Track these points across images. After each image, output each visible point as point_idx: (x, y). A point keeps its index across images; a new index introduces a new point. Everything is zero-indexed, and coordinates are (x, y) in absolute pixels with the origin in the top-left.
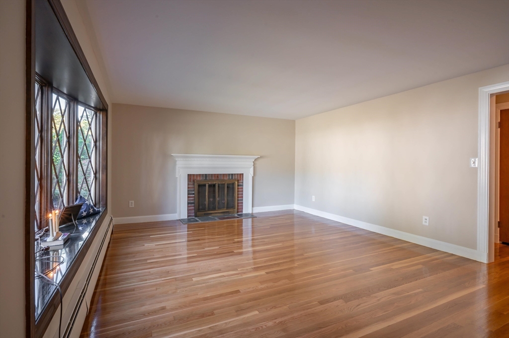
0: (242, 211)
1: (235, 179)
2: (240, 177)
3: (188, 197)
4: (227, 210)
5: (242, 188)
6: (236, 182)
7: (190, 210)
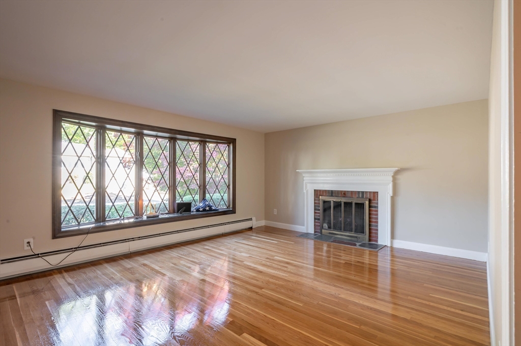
0: (377, 241)
1: (366, 198)
2: (374, 196)
3: (315, 213)
4: (355, 235)
5: (377, 211)
6: (367, 203)
7: (317, 225)
